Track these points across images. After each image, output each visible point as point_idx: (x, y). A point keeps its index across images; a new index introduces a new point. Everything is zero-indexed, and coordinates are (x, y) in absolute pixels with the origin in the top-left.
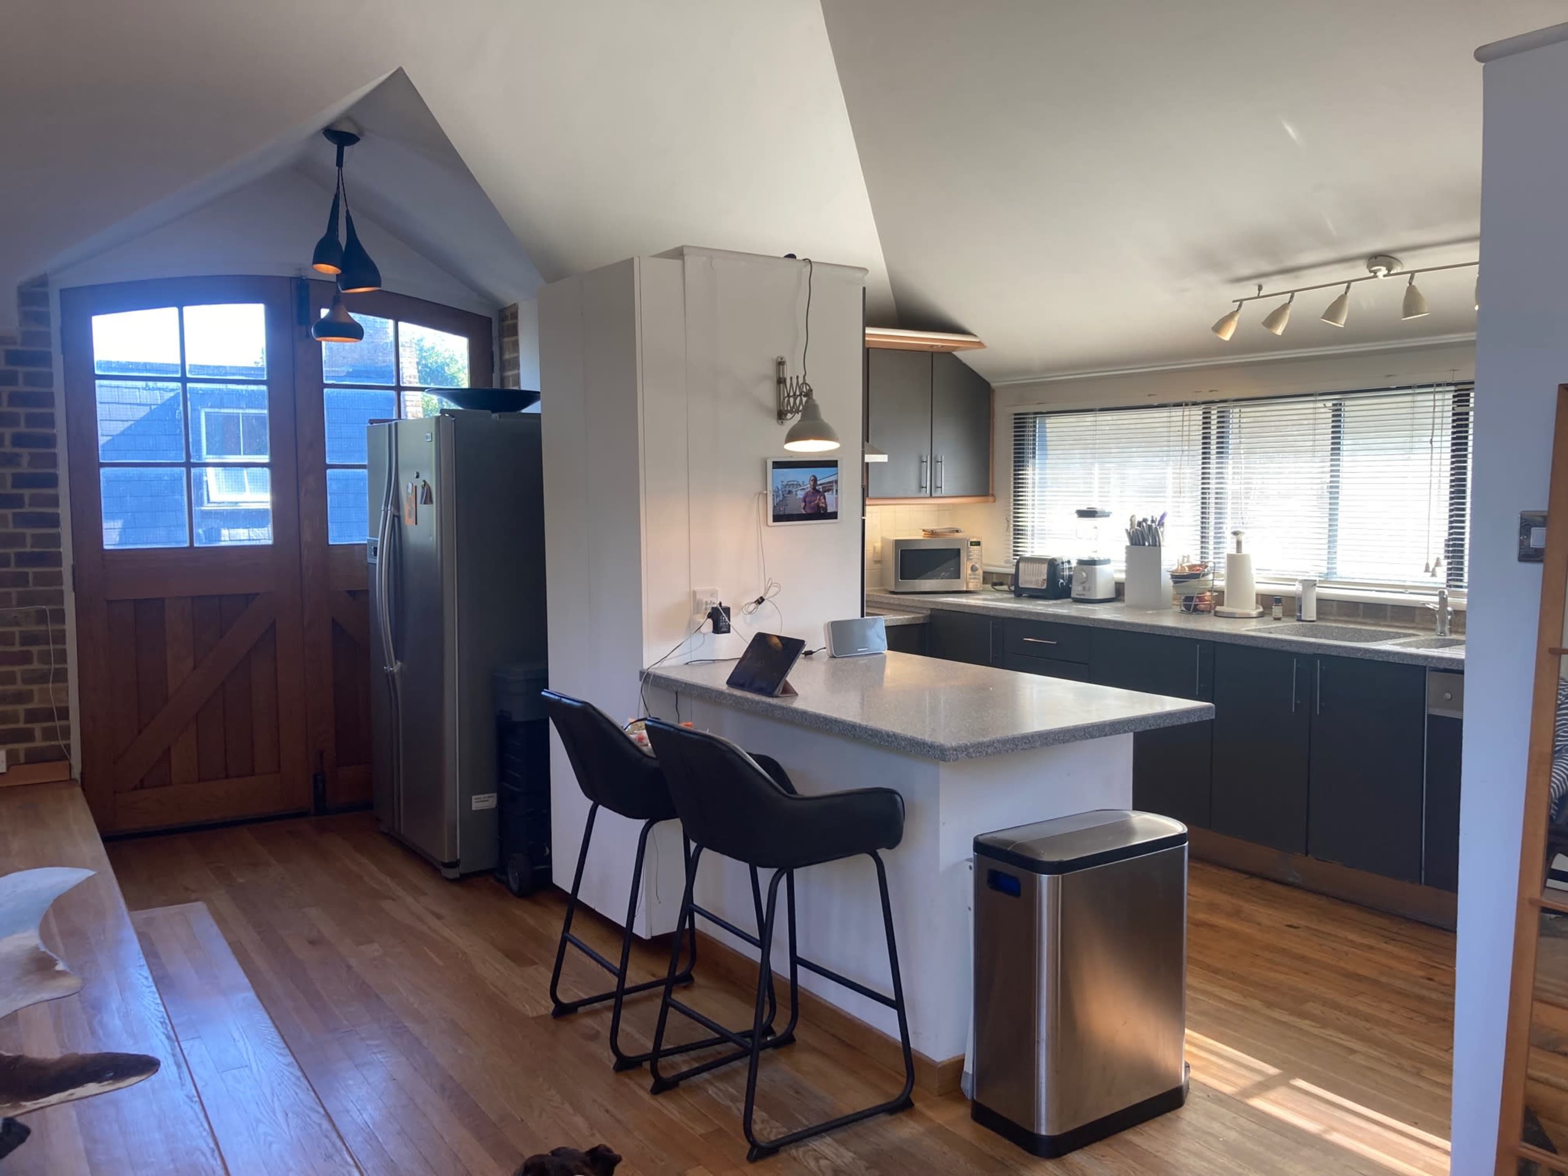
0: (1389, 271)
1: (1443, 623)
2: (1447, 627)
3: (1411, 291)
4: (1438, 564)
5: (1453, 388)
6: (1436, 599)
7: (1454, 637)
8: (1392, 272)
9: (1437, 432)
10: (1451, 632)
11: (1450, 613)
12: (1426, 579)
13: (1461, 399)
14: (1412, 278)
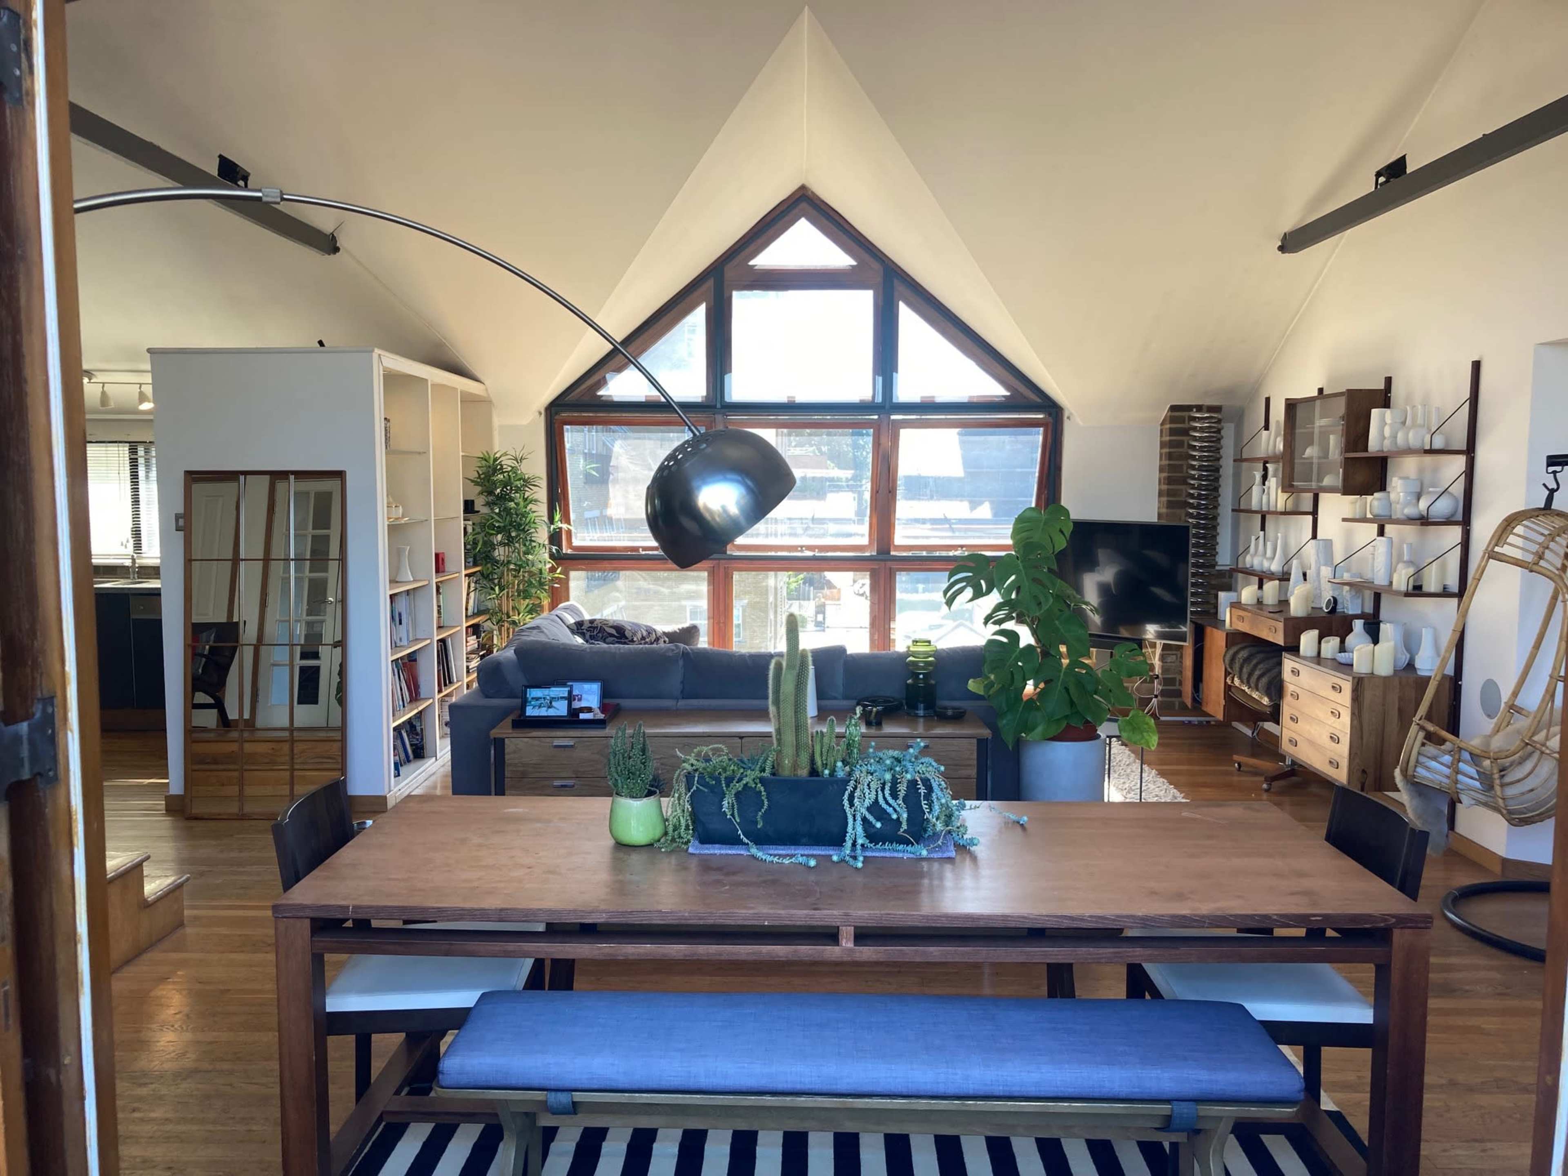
0: (90, 380)
1: (134, 572)
2: (136, 575)
3: (103, 393)
4: (128, 541)
5: (128, 445)
6: (131, 561)
7: (140, 580)
8: (92, 381)
9: (121, 468)
10: (139, 578)
11: (138, 568)
12: (122, 551)
13: (133, 451)
14: (103, 387)
